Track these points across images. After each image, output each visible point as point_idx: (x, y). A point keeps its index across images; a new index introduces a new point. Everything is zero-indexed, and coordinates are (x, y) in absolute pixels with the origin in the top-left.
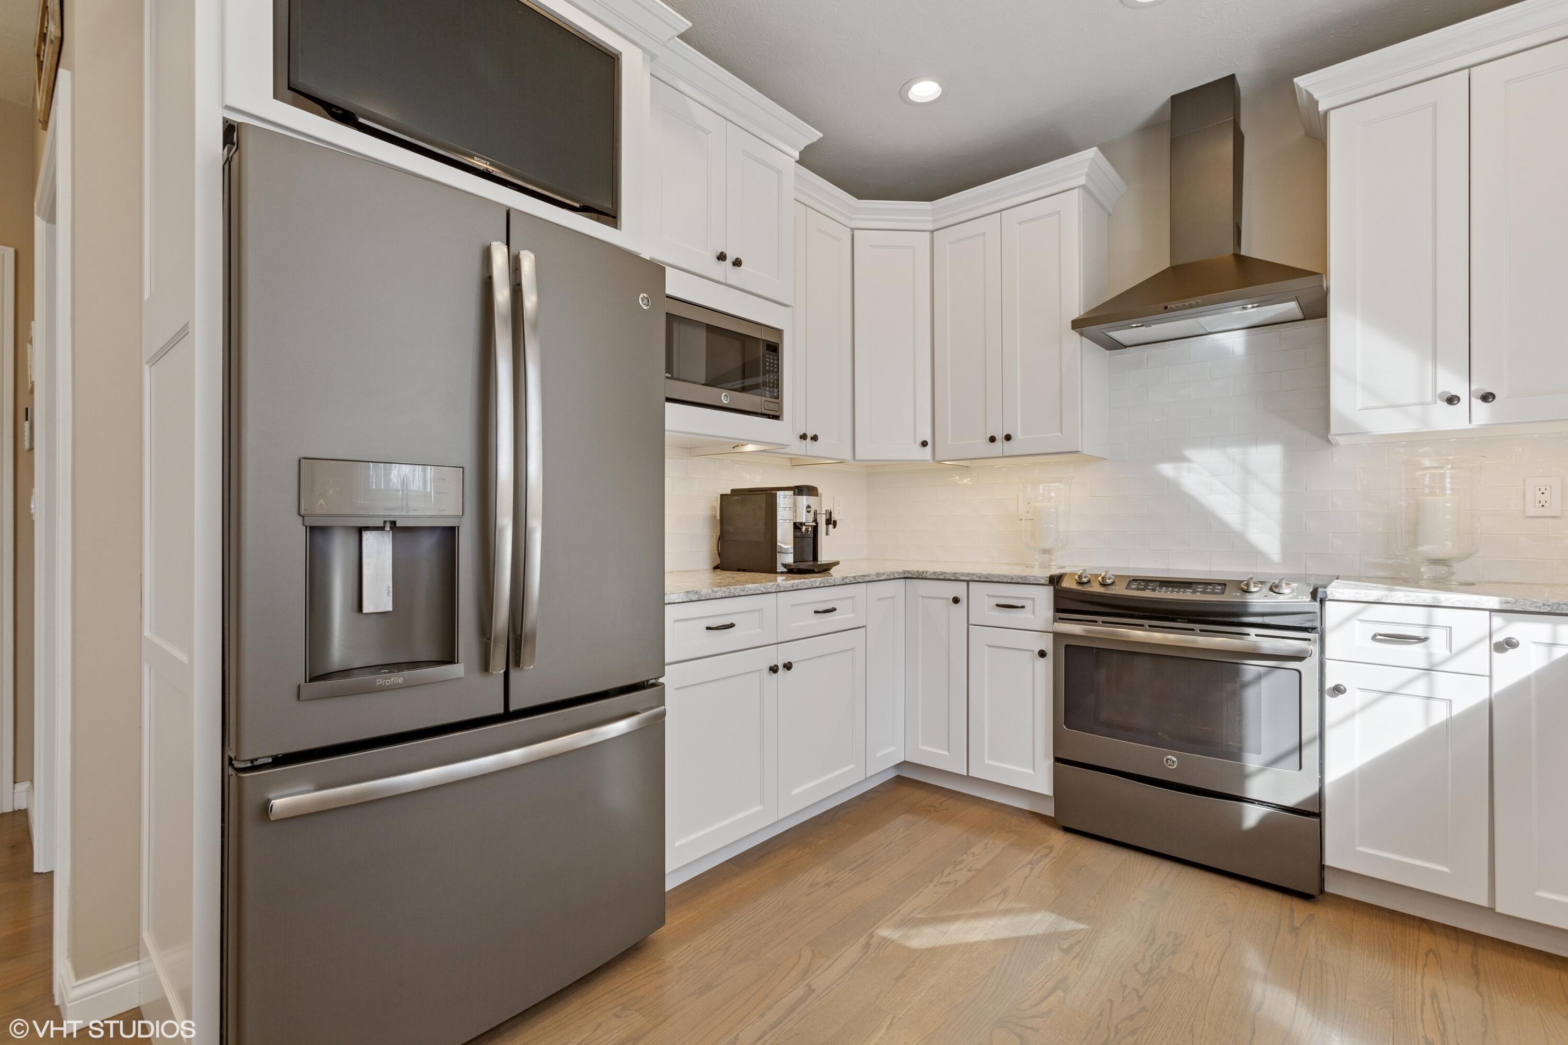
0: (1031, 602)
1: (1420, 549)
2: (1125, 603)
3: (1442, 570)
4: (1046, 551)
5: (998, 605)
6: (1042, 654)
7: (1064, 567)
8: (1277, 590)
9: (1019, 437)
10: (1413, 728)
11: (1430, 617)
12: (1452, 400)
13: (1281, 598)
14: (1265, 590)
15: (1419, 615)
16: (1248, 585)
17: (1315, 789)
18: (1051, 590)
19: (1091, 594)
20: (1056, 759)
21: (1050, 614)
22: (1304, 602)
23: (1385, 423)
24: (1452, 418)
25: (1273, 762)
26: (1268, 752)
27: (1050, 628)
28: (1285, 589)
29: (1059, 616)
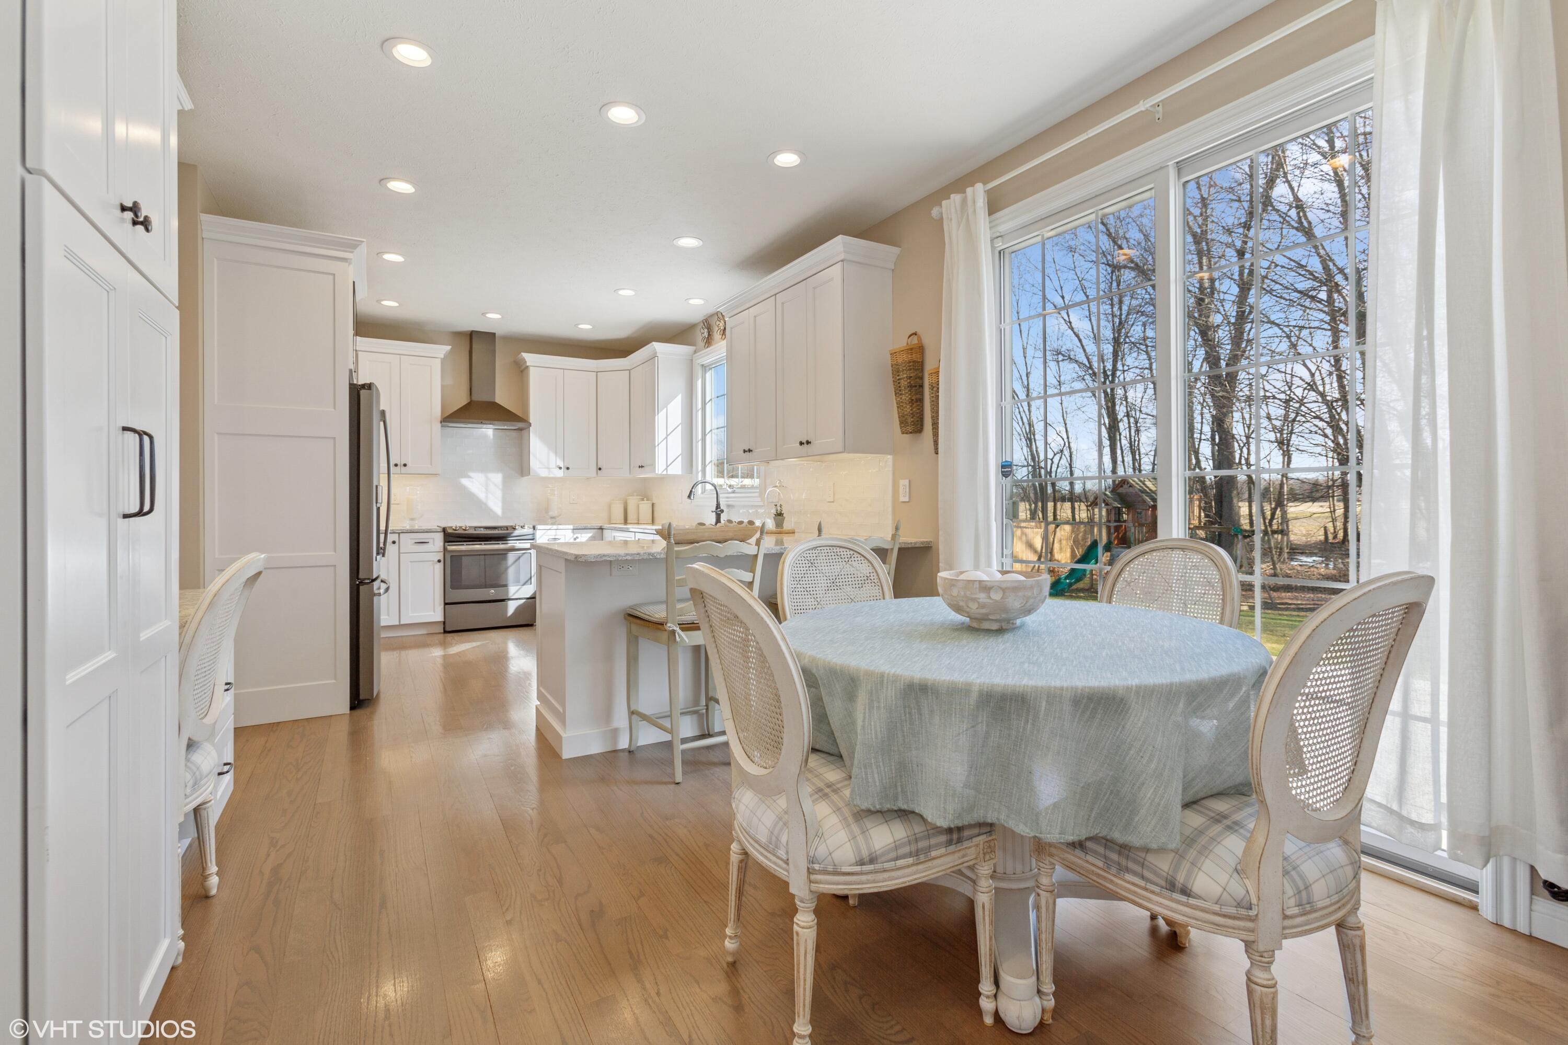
0: (432, 540)
1: (549, 514)
2: (476, 536)
3: (554, 520)
4: (412, 519)
5: (416, 542)
6: (439, 561)
7: (421, 526)
8: (524, 528)
11: (557, 533)
12: (560, 468)
13: (525, 530)
14: (519, 528)
15: (554, 532)
18: (442, 534)
19: (459, 534)
20: (446, 604)
21: (442, 544)
22: (531, 531)
23: (543, 473)
24: (560, 474)
25: (524, 584)
26: (522, 581)
27: (442, 550)
28: (526, 527)
29: (447, 544)
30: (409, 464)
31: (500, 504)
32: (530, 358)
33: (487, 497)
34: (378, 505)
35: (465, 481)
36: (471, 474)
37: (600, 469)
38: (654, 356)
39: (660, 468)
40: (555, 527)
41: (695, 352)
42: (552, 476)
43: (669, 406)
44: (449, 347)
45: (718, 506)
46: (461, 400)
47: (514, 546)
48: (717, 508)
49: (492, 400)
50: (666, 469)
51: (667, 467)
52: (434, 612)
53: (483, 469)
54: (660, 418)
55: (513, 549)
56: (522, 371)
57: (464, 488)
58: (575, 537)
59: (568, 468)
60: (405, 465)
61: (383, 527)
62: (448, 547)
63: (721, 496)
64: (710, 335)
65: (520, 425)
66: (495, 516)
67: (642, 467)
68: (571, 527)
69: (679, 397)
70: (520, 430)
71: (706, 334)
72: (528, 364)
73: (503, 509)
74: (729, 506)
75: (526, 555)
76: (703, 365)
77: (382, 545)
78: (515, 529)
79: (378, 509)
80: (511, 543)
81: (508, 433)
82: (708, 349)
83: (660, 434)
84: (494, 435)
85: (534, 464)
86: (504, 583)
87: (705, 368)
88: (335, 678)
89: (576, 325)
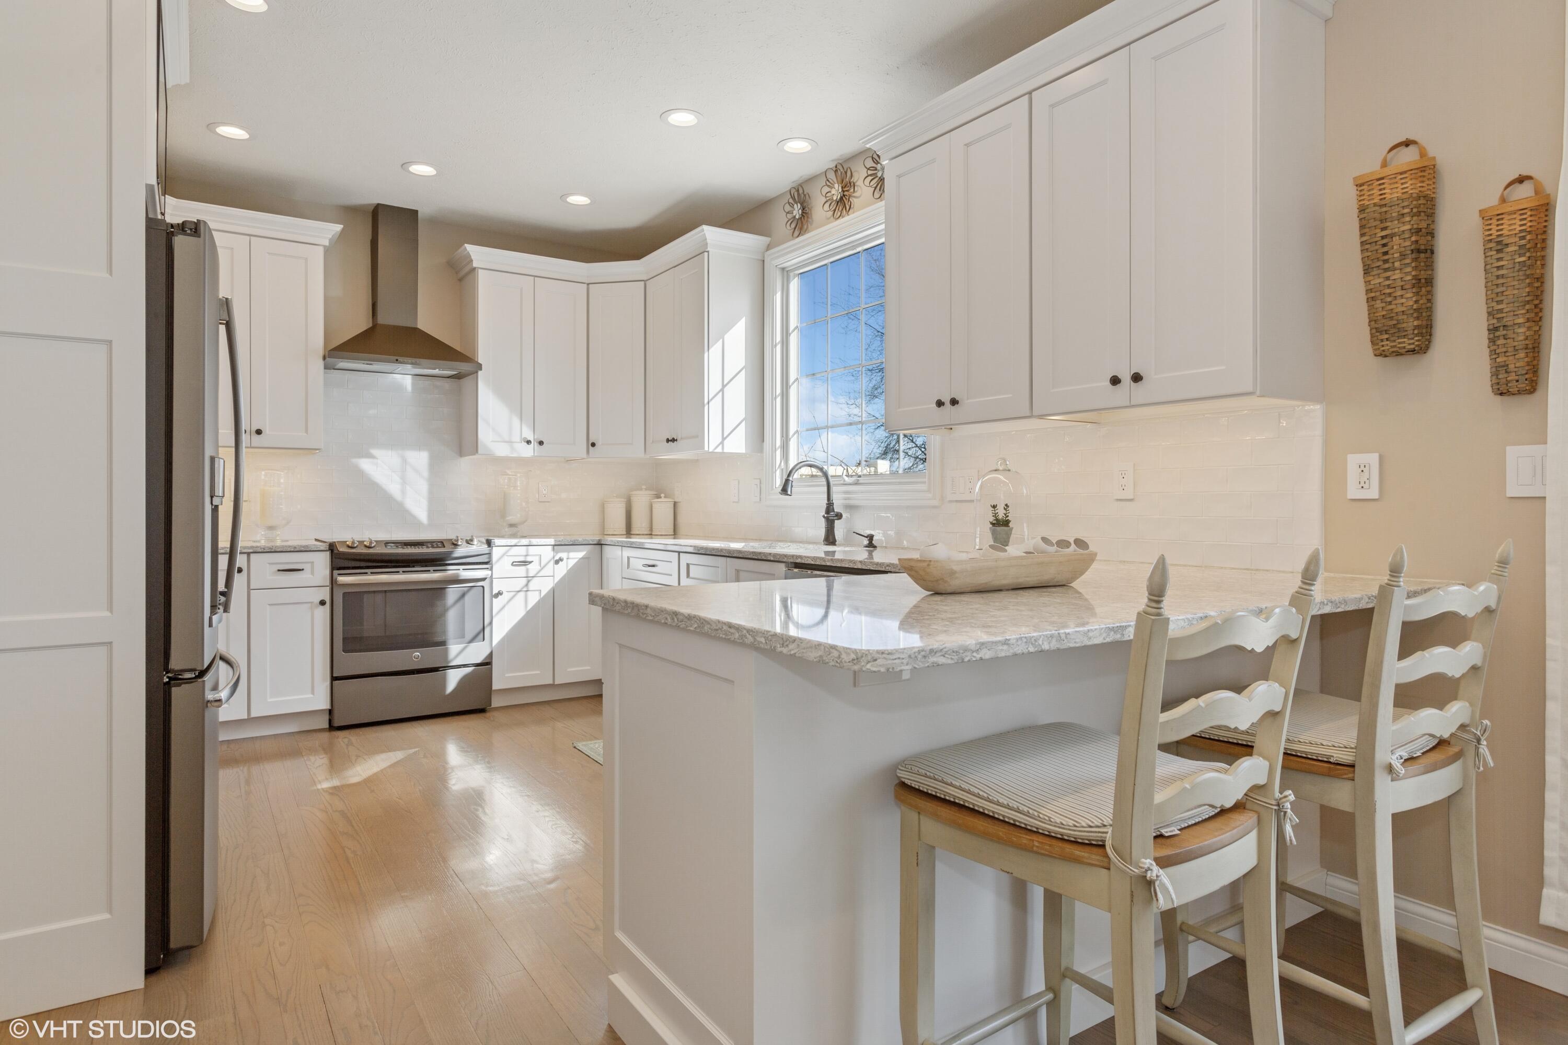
0: (309, 566)
1: (508, 518)
2: (387, 558)
3: (514, 530)
4: (271, 528)
5: (279, 570)
6: (322, 603)
7: (287, 541)
8: (471, 543)
9: (268, 432)
10: (521, 613)
11: (527, 551)
12: (529, 442)
13: (474, 547)
14: (465, 543)
15: (522, 550)
16: (457, 541)
17: (490, 651)
18: (327, 555)
19: (360, 554)
20: (334, 679)
21: (327, 572)
22: (484, 548)
23: (501, 450)
24: (528, 452)
25: (471, 641)
26: (469, 636)
27: (328, 583)
28: (475, 542)
29: (336, 572)
30: (266, 431)
31: (424, 503)
32: (478, 254)
33: (403, 492)
34: (216, 501)
35: (365, 464)
36: (374, 452)
37: (593, 445)
38: (702, 252)
39: (712, 442)
40: (525, 541)
41: (769, 247)
42: (515, 455)
43: (726, 337)
44: (339, 227)
45: (830, 507)
46: (361, 324)
47: (458, 575)
48: (828, 511)
49: (413, 326)
50: (722, 443)
51: (724, 439)
52: (313, 693)
53: (397, 443)
54: (713, 356)
55: (457, 581)
56: (460, 280)
57: (361, 473)
58: (557, 558)
59: (541, 443)
60: (259, 432)
61: (224, 542)
62: (342, 579)
63: (834, 489)
64: (806, 213)
65: (464, 367)
66: (417, 524)
67: (674, 440)
68: (551, 541)
69: (743, 320)
70: (459, 377)
71: (797, 212)
72: (475, 265)
73: (431, 513)
74: (850, 507)
75: (474, 591)
76: (783, 269)
77: (221, 587)
78: (455, 545)
79: (215, 509)
80: (452, 571)
81: (439, 383)
82: (801, 238)
83: (713, 383)
84: (413, 385)
85: (486, 435)
86: (439, 639)
87: (785, 273)
88: (110, 911)
89: (563, 197)
